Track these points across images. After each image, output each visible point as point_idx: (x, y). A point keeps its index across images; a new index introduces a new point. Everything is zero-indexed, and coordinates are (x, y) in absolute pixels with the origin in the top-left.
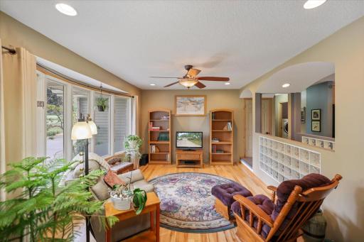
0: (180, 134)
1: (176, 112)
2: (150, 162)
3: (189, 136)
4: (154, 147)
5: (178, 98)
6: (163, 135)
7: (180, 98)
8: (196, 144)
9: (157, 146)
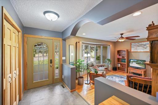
0: (131, 60)
1: (131, 50)
2: (117, 70)
3: (137, 62)
4: (119, 65)
5: (132, 44)
6: (124, 60)
7: (133, 44)
8: (141, 66)
9: (121, 64)
